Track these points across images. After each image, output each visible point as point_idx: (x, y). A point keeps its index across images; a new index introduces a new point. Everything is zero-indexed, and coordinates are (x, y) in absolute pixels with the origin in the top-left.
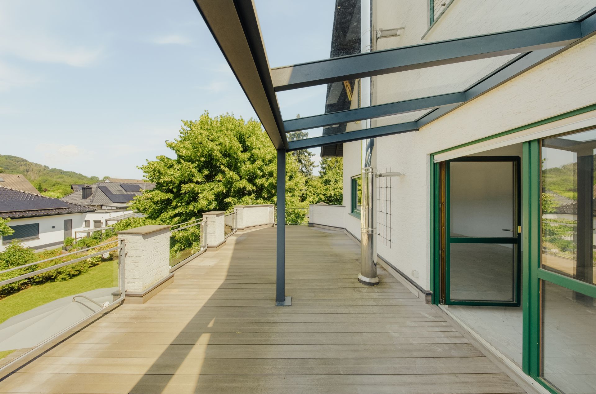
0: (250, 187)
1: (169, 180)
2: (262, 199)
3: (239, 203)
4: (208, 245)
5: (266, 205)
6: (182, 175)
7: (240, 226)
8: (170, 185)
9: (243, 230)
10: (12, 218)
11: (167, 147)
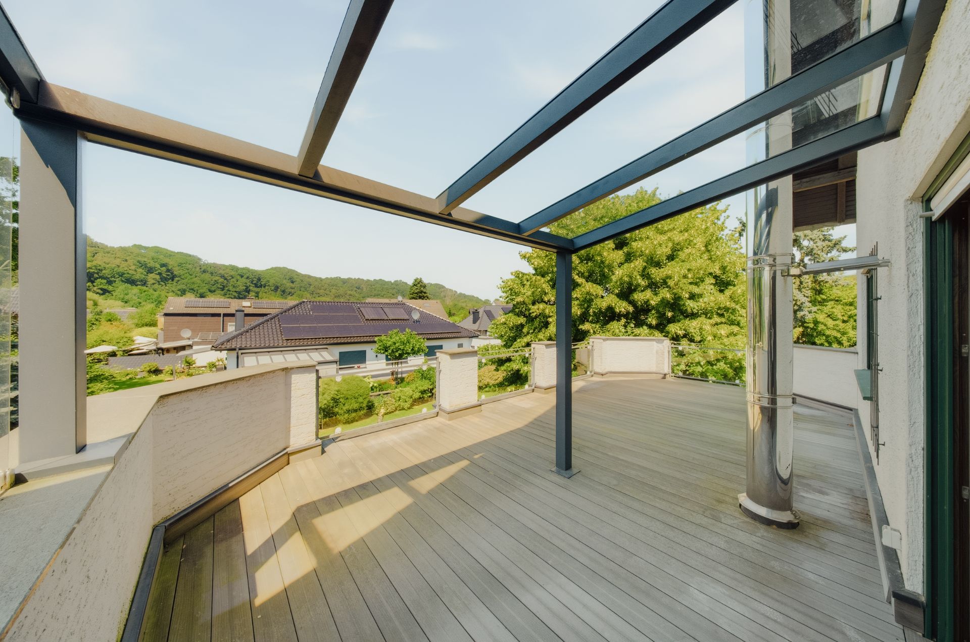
0: (622, 307)
1: (522, 300)
2: (645, 327)
3: (601, 332)
4: (536, 384)
5: (654, 338)
6: (533, 293)
7: (597, 369)
8: (523, 307)
9: (602, 375)
10: (428, 339)
11: (522, 259)
